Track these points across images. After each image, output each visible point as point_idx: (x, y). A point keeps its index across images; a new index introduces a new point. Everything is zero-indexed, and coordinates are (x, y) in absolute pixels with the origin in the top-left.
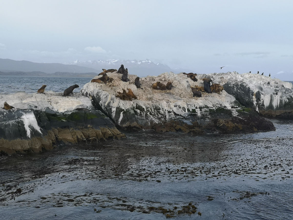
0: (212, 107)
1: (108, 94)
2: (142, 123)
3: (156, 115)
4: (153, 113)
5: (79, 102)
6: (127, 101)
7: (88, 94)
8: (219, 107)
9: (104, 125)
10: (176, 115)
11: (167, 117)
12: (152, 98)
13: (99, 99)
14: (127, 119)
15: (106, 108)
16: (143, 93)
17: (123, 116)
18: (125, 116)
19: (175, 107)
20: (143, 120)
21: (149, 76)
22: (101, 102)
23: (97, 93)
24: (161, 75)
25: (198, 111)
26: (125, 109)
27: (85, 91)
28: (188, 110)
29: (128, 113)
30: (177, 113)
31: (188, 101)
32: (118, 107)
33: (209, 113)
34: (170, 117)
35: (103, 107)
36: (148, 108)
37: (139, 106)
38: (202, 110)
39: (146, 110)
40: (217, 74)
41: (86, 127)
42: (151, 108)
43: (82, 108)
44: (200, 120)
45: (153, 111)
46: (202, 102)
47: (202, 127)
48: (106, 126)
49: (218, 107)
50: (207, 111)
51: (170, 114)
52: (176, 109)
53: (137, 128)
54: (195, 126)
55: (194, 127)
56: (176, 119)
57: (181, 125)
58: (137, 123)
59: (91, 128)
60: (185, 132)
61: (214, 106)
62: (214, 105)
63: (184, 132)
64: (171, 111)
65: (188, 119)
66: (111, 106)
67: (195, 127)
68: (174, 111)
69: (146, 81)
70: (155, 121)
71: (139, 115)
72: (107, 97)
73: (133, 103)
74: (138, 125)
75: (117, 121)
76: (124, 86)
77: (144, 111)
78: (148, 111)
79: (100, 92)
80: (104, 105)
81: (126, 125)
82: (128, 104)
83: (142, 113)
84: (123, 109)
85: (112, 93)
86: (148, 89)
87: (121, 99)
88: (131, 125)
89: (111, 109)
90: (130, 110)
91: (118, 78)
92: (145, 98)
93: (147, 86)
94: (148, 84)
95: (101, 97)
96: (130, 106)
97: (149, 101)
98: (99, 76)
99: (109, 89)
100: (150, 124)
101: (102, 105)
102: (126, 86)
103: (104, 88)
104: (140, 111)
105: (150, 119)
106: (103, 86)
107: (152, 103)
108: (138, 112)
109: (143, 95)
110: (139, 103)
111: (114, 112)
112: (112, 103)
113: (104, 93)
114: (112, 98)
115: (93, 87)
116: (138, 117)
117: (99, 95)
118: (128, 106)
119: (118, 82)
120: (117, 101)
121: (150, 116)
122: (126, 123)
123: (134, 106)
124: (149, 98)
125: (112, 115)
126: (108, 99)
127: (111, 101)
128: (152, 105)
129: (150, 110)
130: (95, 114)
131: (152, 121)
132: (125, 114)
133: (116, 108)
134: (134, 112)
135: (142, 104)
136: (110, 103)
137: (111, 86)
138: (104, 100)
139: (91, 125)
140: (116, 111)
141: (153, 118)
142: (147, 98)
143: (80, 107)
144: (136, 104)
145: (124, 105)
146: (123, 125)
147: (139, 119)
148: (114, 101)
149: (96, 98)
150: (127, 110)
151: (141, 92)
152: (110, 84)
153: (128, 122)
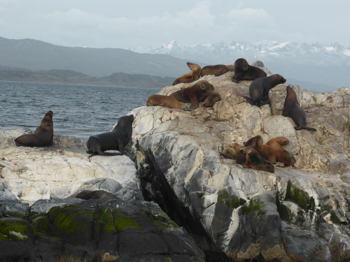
1: (197, 145)
2: (302, 249)
4: (342, 215)
5: (95, 171)
6: (256, 172)
7: (132, 143)
9: (163, 254)
12: (344, 165)
13: (168, 162)
14: (253, 232)
15: (187, 193)
16: (313, 144)
17: (241, 222)
18: (245, 222)
20: (307, 238)
21: (347, 89)
22: (171, 170)
23: (159, 141)
26: (248, 198)
29: (256, 212)
35: (177, 190)
36: (328, 197)
37: (297, 191)
39: (319, 206)
42: (338, 199)
43: (101, 189)
48: (169, 259)
58: (286, 249)
66: (202, 184)
69: (330, 105)
70: (346, 244)
71: (294, 220)
72: (192, 156)
73: (277, 179)
74: (287, 257)
75: (220, 239)
76: (254, 120)
77: (311, 210)
78: (327, 209)
79: (170, 139)
80: (180, 180)
81: (246, 253)
82: (258, 181)
83: (305, 216)
84: (241, 197)
85: (210, 143)
86: (332, 135)
87: (237, 166)
88: (262, 253)
89: (201, 196)
90: (265, 203)
91: (234, 95)
92: (321, 164)
93: (332, 124)
94: (336, 116)
95: (173, 156)
96: (264, 188)
97: (334, 173)
98: (175, 86)
99: (202, 131)
100: (331, 255)
101: (175, 181)
102: (258, 120)
103: (185, 124)
104: (298, 209)
105: (331, 239)
106: (181, 119)
107: (344, 181)
108: (290, 211)
109: (315, 155)
110: (297, 181)
111: (210, 208)
112: (207, 178)
113: (182, 142)
114: (209, 158)
115: (150, 120)
116: (289, 228)
117: (166, 149)
118: (259, 187)
119: (232, 106)
120: (223, 169)
121: (329, 228)
122: (249, 247)
123: (280, 188)
124: (334, 164)
125: (203, 216)
126: (195, 162)
127: (202, 169)
128: (340, 189)
129: (335, 204)
130: (134, 216)
131: (339, 245)
132: (245, 215)
133: (218, 194)
134: (276, 210)
135: (308, 184)
136: (200, 178)
137: (209, 118)
138: (181, 163)
139: (113, 255)
140: (217, 204)
141: (342, 233)
142: (326, 164)
143: (95, 186)
144: (287, 184)
145: (246, 186)
146: (237, 253)
147: (295, 236)
148: (214, 169)
149: (156, 157)
150: (253, 201)
151: (308, 144)
152: (207, 112)
153: (255, 245)
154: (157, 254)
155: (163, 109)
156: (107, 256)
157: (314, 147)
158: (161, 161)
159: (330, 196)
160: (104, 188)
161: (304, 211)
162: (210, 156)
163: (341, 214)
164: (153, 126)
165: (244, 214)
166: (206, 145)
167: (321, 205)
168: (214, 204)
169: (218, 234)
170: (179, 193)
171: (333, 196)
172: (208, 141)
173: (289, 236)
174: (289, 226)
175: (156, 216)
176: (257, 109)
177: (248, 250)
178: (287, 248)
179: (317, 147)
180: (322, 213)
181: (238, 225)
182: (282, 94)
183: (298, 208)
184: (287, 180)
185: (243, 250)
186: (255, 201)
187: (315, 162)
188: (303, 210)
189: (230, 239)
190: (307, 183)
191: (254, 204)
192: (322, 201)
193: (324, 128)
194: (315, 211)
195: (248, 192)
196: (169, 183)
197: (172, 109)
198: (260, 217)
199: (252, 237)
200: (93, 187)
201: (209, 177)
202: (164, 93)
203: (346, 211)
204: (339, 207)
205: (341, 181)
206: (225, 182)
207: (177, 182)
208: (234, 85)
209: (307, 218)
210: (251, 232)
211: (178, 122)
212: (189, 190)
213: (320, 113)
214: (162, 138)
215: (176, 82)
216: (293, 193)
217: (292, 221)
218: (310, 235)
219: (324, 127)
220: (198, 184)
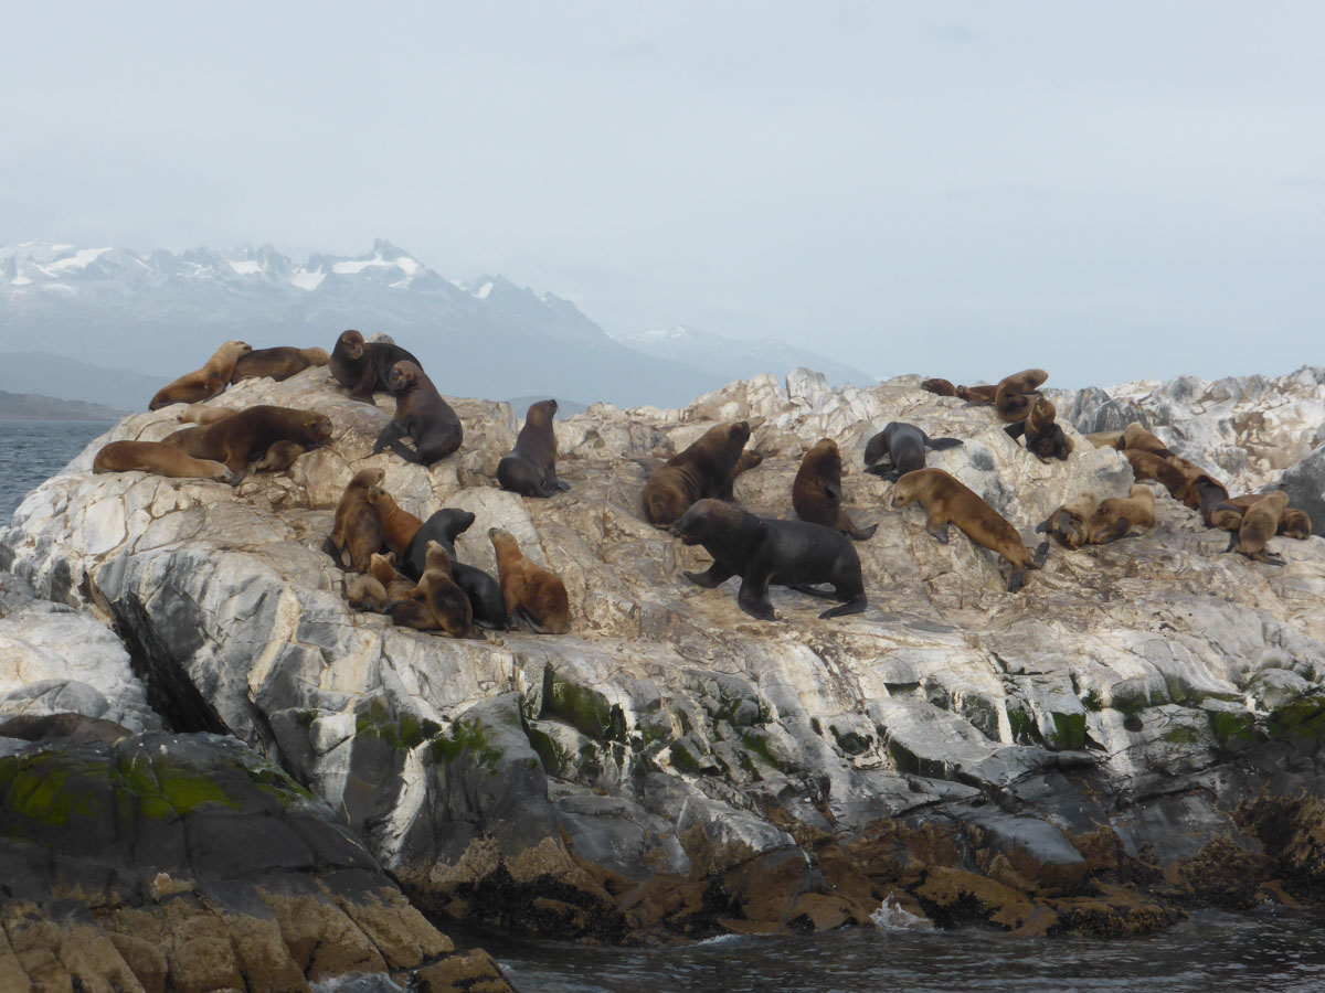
0: (1232, 689)
1: (275, 580)
2: (609, 847)
3: (739, 775)
4: (702, 750)
5: (18, 662)
6: (455, 645)
7: (68, 582)
8: (1295, 692)
9: (304, 869)
10: (915, 773)
11: (840, 789)
12: (681, 618)
13: (191, 629)
14: (470, 808)
15: (259, 714)
16: (587, 564)
17: (432, 784)
19: (899, 697)
20: (615, 816)
21: (608, 408)
22: (204, 653)
23: (161, 572)
24: (716, 405)
25: (1108, 729)
26: (446, 718)
27: (42, 553)
28: (1024, 725)
29: (477, 754)
30: (922, 752)
31: (1014, 639)
32: (375, 703)
33: (1212, 750)
34: (868, 792)
35: (225, 707)
36: (657, 704)
37: (572, 691)
38: (1143, 718)
39: (638, 727)
40: (1205, 384)
41: (140, 898)
42: (684, 707)
43: (58, 711)
44: (1128, 815)
45: (703, 735)
46: (1140, 649)
47: (1156, 877)
48: (319, 881)
49: (1287, 689)
50: (1188, 734)
51: (859, 761)
52: (904, 711)
53: (569, 893)
54: (1100, 872)
55: (1087, 876)
56: (921, 806)
57: (972, 863)
58: (569, 847)
59: (187, 906)
60: (1020, 924)
61: (1243, 687)
62: (1245, 670)
63: (1008, 928)
64: (862, 733)
65: (1026, 803)
66: (305, 688)
67: (1095, 881)
68: (895, 732)
69: (599, 454)
70: (727, 825)
71: (572, 770)
72: (265, 611)
73: (514, 663)
74: (578, 870)
75: (374, 835)
76: (416, 502)
77: (616, 740)
78: (658, 735)
79: (195, 564)
80: (233, 681)
81: (458, 867)
82: (463, 671)
83: (602, 758)
84: (425, 716)
85: (310, 572)
86: (628, 535)
87: (399, 631)
88: (506, 864)
89: (307, 722)
90: (497, 728)
91: (350, 434)
92: (616, 618)
93: (622, 507)
94: (630, 485)
95: (208, 613)
96: (481, 688)
97: (658, 638)
98: (157, 412)
99: (274, 539)
100: (688, 859)
101: (219, 683)
102: (428, 503)
103: (226, 521)
104: (580, 740)
105: (682, 814)
106: (212, 507)
107: (688, 659)
108: (559, 748)
109: (596, 591)
110: (568, 663)
111: (336, 751)
112: (317, 669)
113: (233, 572)
114: (317, 615)
115: (116, 512)
116: (563, 793)
117: (186, 594)
118: (467, 687)
119: (349, 465)
120: (360, 642)
121: (676, 786)
122: (467, 851)
123: (524, 687)
124: (654, 614)
125: (316, 775)
126: (274, 628)
127: (301, 646)
128: (684, 680)
129: (678, 722)
130: (212, 773)
131: (707, 829)
132: (443, 766)
133: (355, 712)
134: (528, 744)
135: (599, 670)
136: (298, 670)
137: (284, 502)
138: (232, 633)
139: (179, 878)
140: (356, 739)
141: (710, 798)
142: (631, 615)
143: (38, 702)
144: (542, 674)
145: (435, 684)
146: (428, 869)
147: (583, 814)
148: (333, 643)
149: (155, 617)
150: (462, 725)
151: (574, 564)
152: (275, 485)
153: (483, 843)
154: (290, 870)
155: (152, 480)
156: (163, 881)
157: (590, 571)
158: (172, 629)
159: (662, 702)
160: (63, 707)
161: (597, 746)
162: (319, 608)
163: (698, 747)
164: (126, 529)
165: (438, 761)
166: (298, 576)
167: (643, 726)
168: (349, 741)
169: (366, 821)
170: (232, 716)
171: (669, 700)
172: (305, 566)
173: (569, 815)
174: (560, 787)
175: (257, 771)
176: (423, 471)
177: (463, 858)
178: (571, 845)
179: (600, 571)
180: (646, 748)
181: (425, 792)
182: (473, 427)
183: (580, 738)
184: (543, 663)
185: (449, 859)
186: (467, 724)
187: (601, 612)
188: (594, 743)
189: (404, 833)
190: (596, 668)
191: (467, 732)
192: (643, 714)
193: (605, 519)
194: (627, 744)
195: (442, 701)
196: (202, 691)
197: (178, 480)
198: (489, 766)
199: (472, 821)
200: (34, 705)
201: (322, 667)
202: (128, 434)
203: (709, 739)
204: (691, 728)
205: (680, 658)
206: (372, 678)
207: (223, 685)
208: (345, 406)
209: (608, 763)
210: (463, 809)
211: (204, 516)
212: (268, 706)
213: (585, 478)
214: (172, 563)
215: (160, 401)
216: (561, 698)
217: (566, 774)
218: (623, 809)
219: (605, 515)
220: (294, 687)
